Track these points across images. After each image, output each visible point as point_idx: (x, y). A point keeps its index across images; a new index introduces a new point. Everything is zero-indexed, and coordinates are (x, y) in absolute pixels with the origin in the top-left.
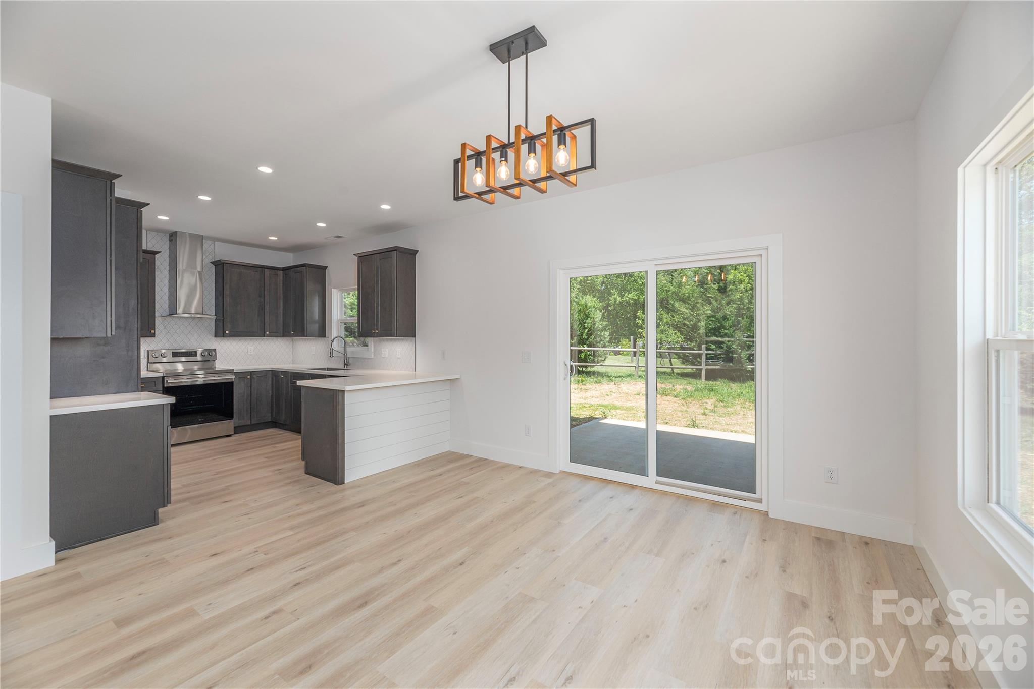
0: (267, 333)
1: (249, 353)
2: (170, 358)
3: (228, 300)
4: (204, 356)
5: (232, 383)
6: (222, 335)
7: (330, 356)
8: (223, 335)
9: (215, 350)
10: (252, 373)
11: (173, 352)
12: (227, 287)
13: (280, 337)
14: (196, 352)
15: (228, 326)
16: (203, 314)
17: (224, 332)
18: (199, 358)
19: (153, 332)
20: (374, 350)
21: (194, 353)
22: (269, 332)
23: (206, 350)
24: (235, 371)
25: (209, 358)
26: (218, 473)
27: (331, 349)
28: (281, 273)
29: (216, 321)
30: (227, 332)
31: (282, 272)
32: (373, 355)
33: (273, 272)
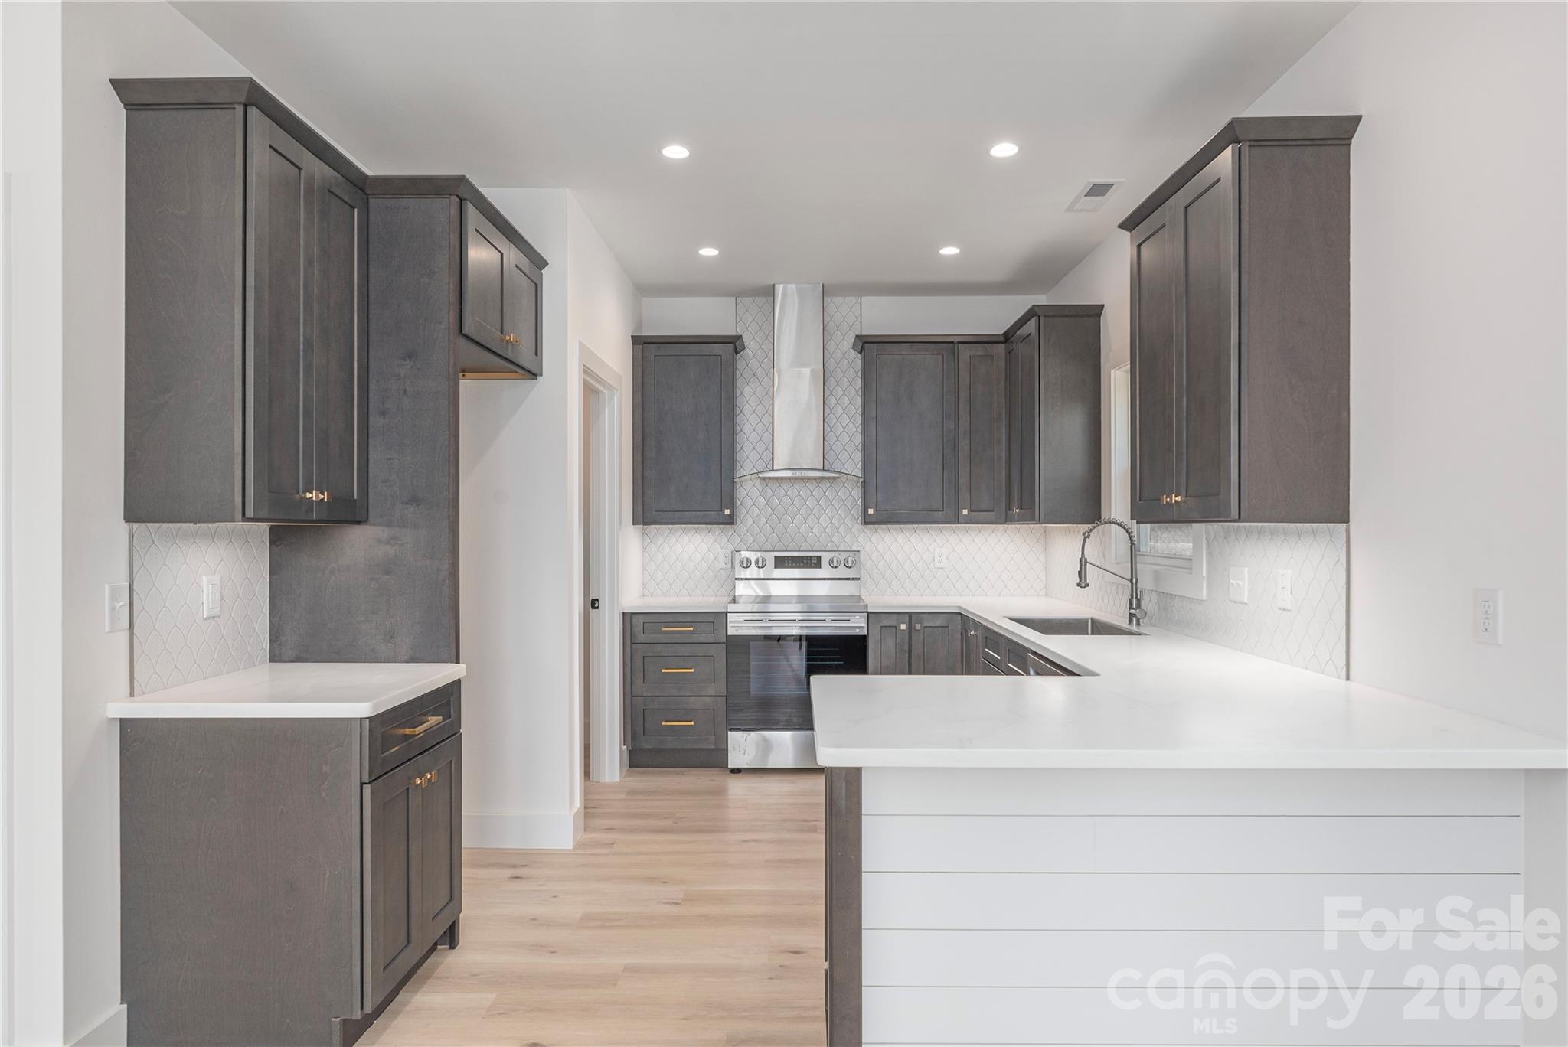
0: (965, 512)
1: (937, 564)
2: (770, 570)
3: (873, 431)
4: (837, 567)
5: (863, 638)
7: (1079, 585)
8: (865, 519)
9: (856, 553)
10: (911, 617)
11: (777, 557)
12: (872, 399)
13: (1002, 524)
14: (818, 558)
15: (874, 495)
16: (823, 470)
17: (866, 511)
18: (826, 571)
19: (728, 511)
20: (1208, 571)
21: (812, 561)
22: (970, 512)
24: (870, 610)
25: (846, 573)
26: (690, 899)
27: (1083, 562)
30: (871, 511)
31: (1003, 346)
32: (1205, 591)
33: (979, 350)
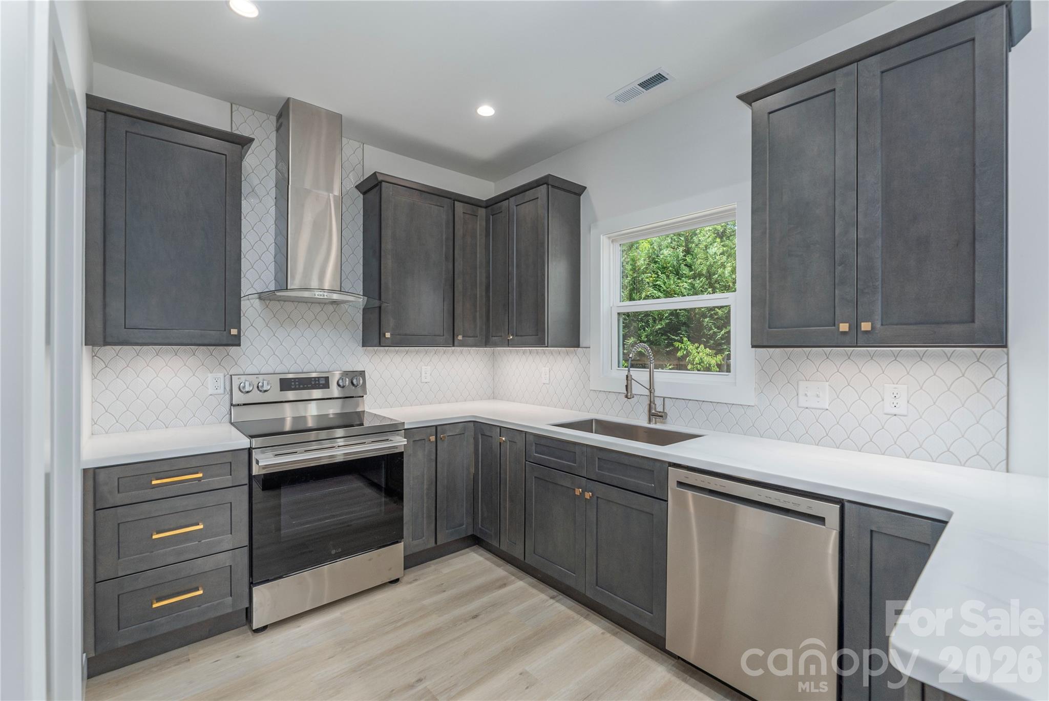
0: (460, 337)
2: (275, 393)
3: (388, 263)
4: (343, 387)
5: (401, 454)
6: (377, 341)
8: (380, 342)
9: (362, 373)
10: (437, 429)
11: (281, 380)
12: (387, 233)
13: (477, 346)
14: (327, 379)
15: (389, 321)
16: (341, 291)
17: (381, 335)
18: (335, 391)
19: (234, 332)
21: (322, 382)
22: (463, 337)
23: (346, 374)
24: (406, 427)
25: (351, 391)
28: (482, 212)
29: (365, 310)
30: (388, 335)
31: (484, 210)
33: (469, 208)
